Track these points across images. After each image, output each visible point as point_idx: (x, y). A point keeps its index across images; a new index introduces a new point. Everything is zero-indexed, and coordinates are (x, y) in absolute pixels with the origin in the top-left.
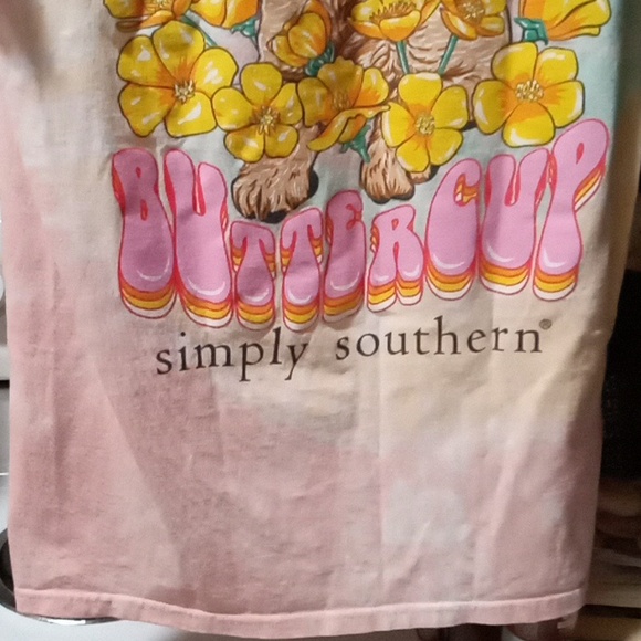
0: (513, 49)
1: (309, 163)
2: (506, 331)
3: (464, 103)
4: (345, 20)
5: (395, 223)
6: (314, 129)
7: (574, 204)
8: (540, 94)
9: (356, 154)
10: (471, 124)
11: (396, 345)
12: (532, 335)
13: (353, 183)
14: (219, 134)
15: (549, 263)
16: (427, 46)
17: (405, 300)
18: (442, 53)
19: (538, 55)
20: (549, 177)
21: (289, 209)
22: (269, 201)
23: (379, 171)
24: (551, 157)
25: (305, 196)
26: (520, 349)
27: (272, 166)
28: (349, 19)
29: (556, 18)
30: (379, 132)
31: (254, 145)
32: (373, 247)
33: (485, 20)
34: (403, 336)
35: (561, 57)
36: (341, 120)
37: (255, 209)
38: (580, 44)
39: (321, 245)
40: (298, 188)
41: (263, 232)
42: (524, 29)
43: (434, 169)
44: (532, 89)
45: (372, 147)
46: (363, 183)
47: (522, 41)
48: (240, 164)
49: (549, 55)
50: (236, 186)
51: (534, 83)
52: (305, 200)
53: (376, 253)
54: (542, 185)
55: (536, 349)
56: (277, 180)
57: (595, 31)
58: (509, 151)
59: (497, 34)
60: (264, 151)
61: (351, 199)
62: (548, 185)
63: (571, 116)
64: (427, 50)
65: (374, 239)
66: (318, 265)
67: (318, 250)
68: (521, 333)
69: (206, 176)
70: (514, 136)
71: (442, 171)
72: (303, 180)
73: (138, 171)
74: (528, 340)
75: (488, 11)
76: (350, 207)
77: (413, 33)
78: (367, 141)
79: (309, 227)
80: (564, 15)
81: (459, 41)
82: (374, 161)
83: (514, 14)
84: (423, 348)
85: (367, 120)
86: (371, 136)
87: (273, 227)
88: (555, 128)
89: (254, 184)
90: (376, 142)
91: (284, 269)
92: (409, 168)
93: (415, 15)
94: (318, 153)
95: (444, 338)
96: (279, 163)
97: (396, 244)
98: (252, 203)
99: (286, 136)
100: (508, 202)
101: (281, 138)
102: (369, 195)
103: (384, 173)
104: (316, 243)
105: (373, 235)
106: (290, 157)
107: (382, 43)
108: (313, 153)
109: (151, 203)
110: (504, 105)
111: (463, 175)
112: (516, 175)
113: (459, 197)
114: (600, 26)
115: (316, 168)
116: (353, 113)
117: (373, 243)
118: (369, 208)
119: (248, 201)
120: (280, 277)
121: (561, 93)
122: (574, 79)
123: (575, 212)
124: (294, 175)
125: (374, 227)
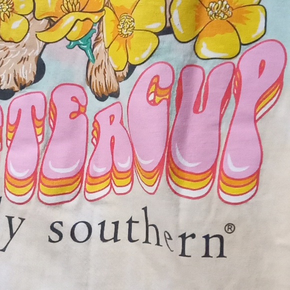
1: (37, 53)
5: (112, 117)
7: (256, 114)
8: (229, 13)
12: (217, 240)
20: (233, 90)
21: (16, 88)
23: (101, 71)
24: (236, 71)
25: (33, 79)
27: (5, 49)
30: (102, 35)
32: (94, 141)
34: (116, 224)
36: (70, 19)
39: (43, 125)
40: (27, 72)
44: (223, 8)
45: (97, 49)
46: (89, 82)
51: (225, 3)
52: (31, 83)
53: (96, 146)
63: (254, 36)
65: (95, 133)
66: (39, 144)
67: (39, 131)
68: (207, 238)
72: (32, 67)
74: (214, 243)
76: (74, 99)
78: (93, 42)
79: (33, 108)
85: (94, 24)
86: (97, 39)
87: (3, 103)
88: (241, 44)
91: (9, 142)
94: (47, 43)
96: (11, 46)
97: (113, 138)
99: (18, 24)
101: (15, 25)
102: (93, 92)
103: (104, 73)
104: (38, 124)
105: (95, 129)
106: (21, 44)
108: (42, 44)
115: (43, 57)
116: (83, 16)
117: (94, 137)
120: (5, 149)
121: (248, 16)
122: (258, 4)
123: (256, 121)
124: (23, 59)
125: (95, 121)
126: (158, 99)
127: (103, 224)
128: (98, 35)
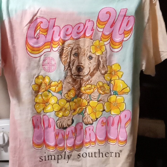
0: (112, 96)
1: (72, 117)
2: (113, 153)
3: (102, 106)
4: (79, 90)
5: (90, 129)
6: (73, 111)
7: (125, 127)
8: (117, 105)
9: (81, 115)
10: (104, 110)
11: (90, 155)
12: (118, 154)
13: (81, 121)
14: (54, 112)
15: (121, 139)
16: (95, 95)
17: (92, 146)
18: (98, 97)
19: (116, 97)
20: (120, 121)
21: (68, 126)
22: (64, 125)
23: (86, 119)
24: (120, 117)
25: (71, 124)
26: (116, 156)
27: (64, 118)
28: (80, 90)
29: (119, 91)
30: (86, 111)
31: (61, 114)
33: (106, 91)
34: (92, 153)
35: (121, 98)
36: (78, 109)
37: (61, 127)
38: (124, 96)
39: (74, 134)
40: (70, 122)
41: (62, 131)
42: (114, 93)
43: (97, 119)
45: (85, 114)
46: (83, 121)
47: (113, 95)
48: (58, 118)
49: (118, 98)
50: (57, 122)
51: (116, 103)
53: (86, 135)
54: (118, 122)
55: (119, 157)
56: (65, 121)
57: (127, 93)
58: (112, 116)
59: (108, 93)
60: (63, 115)
61: (81, 124)
62: (120, 123)
63: (123, 109)
64: (95, 96)
66: (74, 138)
68: (116, 153)
69: (51, 120)
70: (113, 113)
71: (98, 119)
72: (71, 121)
73: (38, 120)
74: (117, 155)
75: (106, 89)
76: (80, 126)
77: (92, 93)
78: (84, 113)
79: (72, 130)
80: (121, 90)
81: (101, 95)
82: (85, 117)
83: (112, 90)
84: (96, 156)
85: (84, 109)
87: (65, 130)
88: (120, 111)
89: (60, 122)
90: (85, 113)
91: (67, 139)
92: (92, 118)
93: (92, 90)
94: (74, 115)
95: (100, 154)
96: (66, 117)
97: (90, 133)
98: (60, 125)
99: (67, 112)
100: (112, 126)
101: (66, 113)
102: (84, 123)
103: (87, 119)
104: (73, 133)
105: (85, 131)
106: (68, 116)
107: (86, 95)
108: (73, 116)
109: (40, 126)
110: (110, 107)
111: (103, 120)
112: (113, 120)
113: (102, 125)
114: (128, 92)
115: (73, 118)
116: (81, 107)
117: (85, 133)
118: (84, 126)
119: (59, 125)
120: (66, 141)
121: (121, 105)
122: (124, 102)
123: (125, 128)
124: (69, 120)
125: (85, 130)
126: (103, 125)
127: (89, 153)
128: (85, 111)
